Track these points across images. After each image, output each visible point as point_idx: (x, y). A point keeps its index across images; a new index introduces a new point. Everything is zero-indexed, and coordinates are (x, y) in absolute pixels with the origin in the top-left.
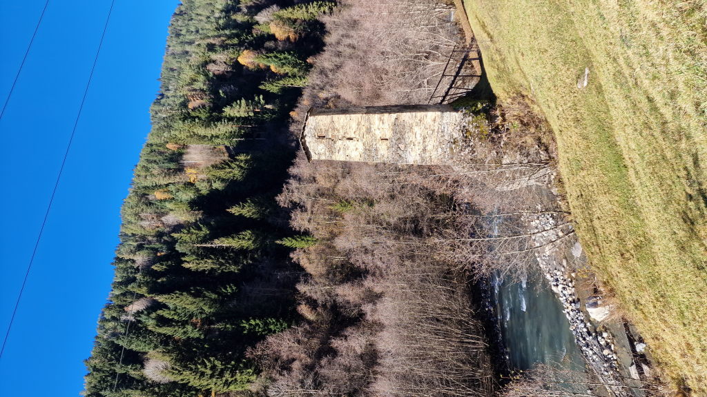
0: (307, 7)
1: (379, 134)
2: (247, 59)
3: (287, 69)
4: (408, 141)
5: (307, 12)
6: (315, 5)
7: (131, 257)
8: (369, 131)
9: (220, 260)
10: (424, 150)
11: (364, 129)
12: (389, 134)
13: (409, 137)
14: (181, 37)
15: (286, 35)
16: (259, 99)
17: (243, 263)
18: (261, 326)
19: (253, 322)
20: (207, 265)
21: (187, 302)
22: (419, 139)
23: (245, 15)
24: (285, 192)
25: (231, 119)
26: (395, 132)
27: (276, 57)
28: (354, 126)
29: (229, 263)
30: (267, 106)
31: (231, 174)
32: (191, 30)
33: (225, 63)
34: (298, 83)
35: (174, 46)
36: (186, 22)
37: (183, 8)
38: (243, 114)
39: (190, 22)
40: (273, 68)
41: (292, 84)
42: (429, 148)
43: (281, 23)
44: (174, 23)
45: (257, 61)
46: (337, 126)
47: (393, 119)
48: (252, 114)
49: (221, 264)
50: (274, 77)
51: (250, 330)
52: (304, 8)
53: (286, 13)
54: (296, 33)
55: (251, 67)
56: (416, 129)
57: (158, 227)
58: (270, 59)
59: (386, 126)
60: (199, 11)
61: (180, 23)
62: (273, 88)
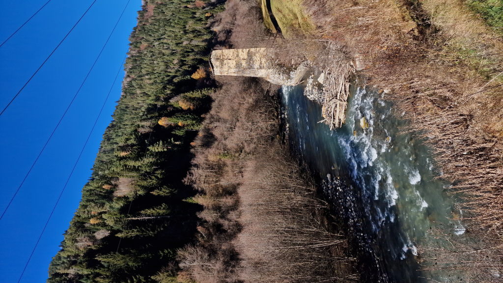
0: (201, 91)
1: (242, 57)
2: (163, 122)
3: (189, 122)
4: (254, 60)
5: (201, 94)
6: (206, 90)
7: (66, 271)
8: (238, 56)
9: (143, 229)
10: (261, 63)
11: (235, 55)
12: (246, 57)
13: (254, 58)
14: (111, 140)
15: (188, 107)
16: (171, 141)
17: (157, 230)
18: (172, 253)
19: (166, 251)
20: (134, 233)
21: (119, 259)
22: (259, 59)
23: (163, 101)
24: (188, 176)
25: (152, 154)
26: (248, 56)
27: (182, 117)
28: (231, 54)
29: (148, 230)
30: (177, 143)
31: (152, 183)
32: (119, 134)
33: (149, 127)
34: (196, 128)
35: (106, 146)
36: (116, 130)
37: (114, 123)
38: (160, 150)
39: (119, 130)
40: (180, 124)
41: (192, 129)
42: (263, 62)
43: (186, 101)
44: (108, 132)
45: (170, 123)
46: (224, 54)
47: (247, 51)
48: (165, 150)
49: (143, 231)
50: (180, 128)
51: (164, 256)
52: (200, 91)
53: (189, 94)
54: (194, 106)
55: (166, 127)
56: (257, 55)
57: (89, 246)
58: (179, 118)
59: (245, 54)
60: (126, 123)
61: (111, 132)
62: (180, 133)
